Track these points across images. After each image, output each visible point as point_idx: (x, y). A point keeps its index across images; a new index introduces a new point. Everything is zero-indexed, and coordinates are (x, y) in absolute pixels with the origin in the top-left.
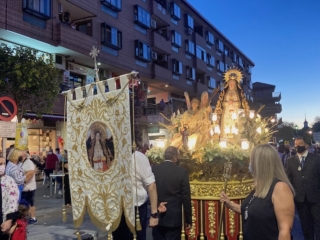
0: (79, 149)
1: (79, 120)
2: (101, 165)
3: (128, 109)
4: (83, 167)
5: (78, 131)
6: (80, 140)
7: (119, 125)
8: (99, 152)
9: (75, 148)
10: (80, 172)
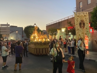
0: (78, 24)
1: (78, 19)
2: (83, 28)
3: (88, 18)
4: (79, 28)
5: (78, 21)
6: (78, 23)
7: (86, 21)
8: (82, 25)
9: (77, 24)
10: (78, 29)
